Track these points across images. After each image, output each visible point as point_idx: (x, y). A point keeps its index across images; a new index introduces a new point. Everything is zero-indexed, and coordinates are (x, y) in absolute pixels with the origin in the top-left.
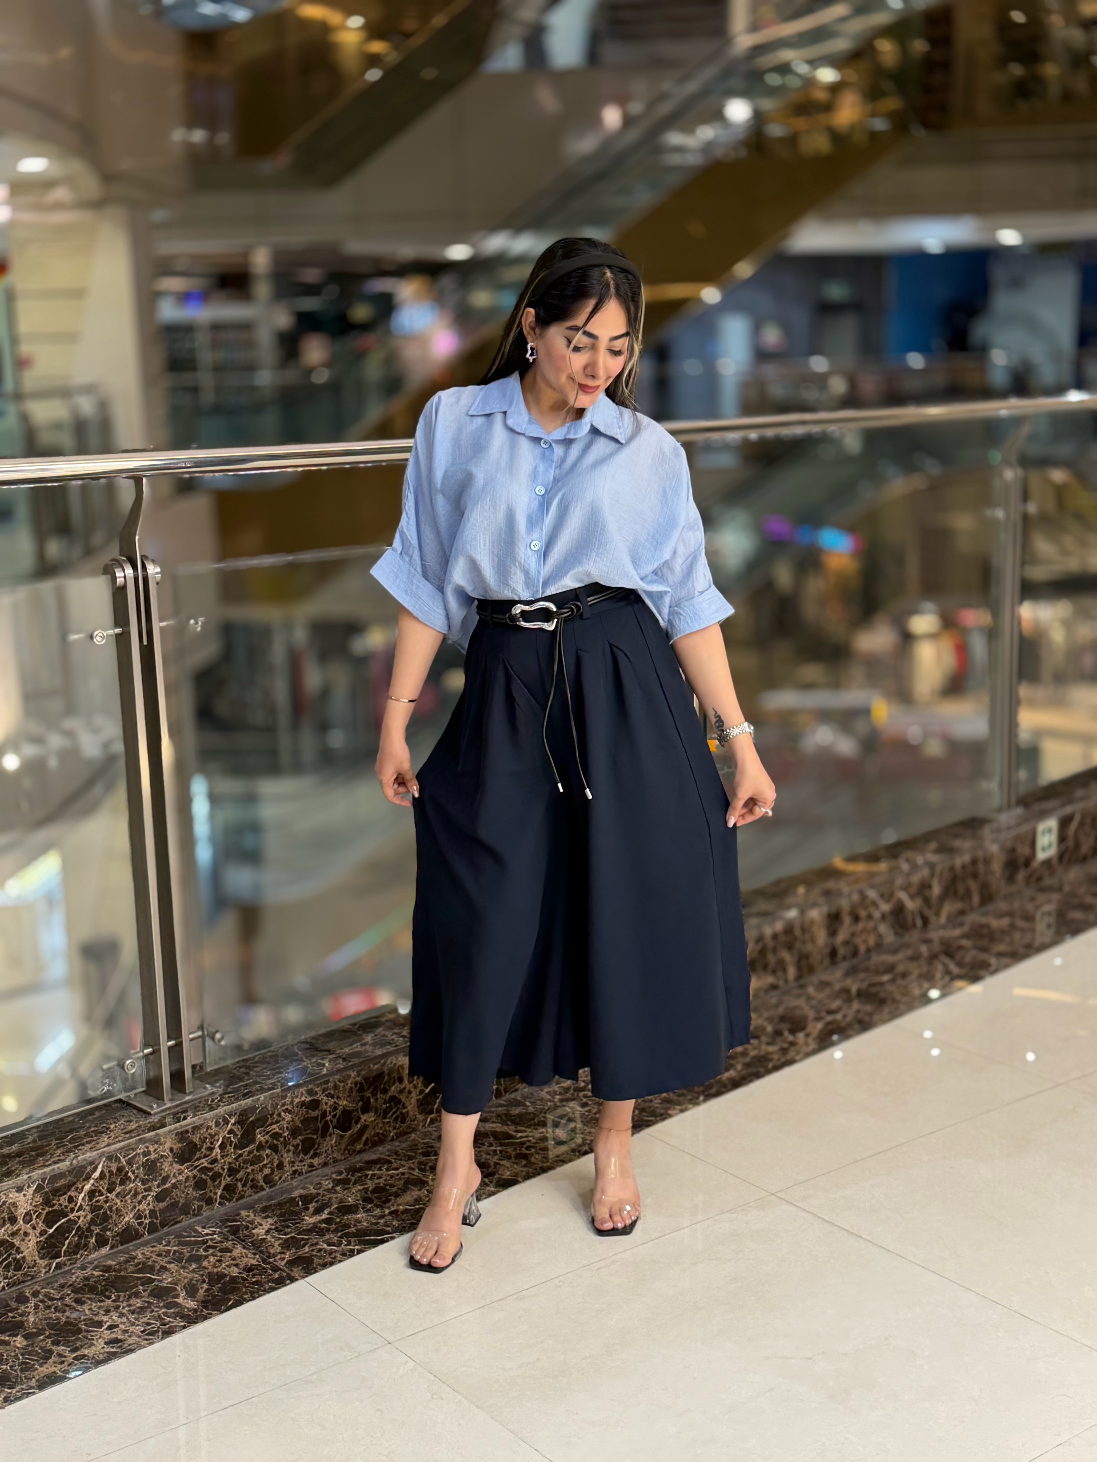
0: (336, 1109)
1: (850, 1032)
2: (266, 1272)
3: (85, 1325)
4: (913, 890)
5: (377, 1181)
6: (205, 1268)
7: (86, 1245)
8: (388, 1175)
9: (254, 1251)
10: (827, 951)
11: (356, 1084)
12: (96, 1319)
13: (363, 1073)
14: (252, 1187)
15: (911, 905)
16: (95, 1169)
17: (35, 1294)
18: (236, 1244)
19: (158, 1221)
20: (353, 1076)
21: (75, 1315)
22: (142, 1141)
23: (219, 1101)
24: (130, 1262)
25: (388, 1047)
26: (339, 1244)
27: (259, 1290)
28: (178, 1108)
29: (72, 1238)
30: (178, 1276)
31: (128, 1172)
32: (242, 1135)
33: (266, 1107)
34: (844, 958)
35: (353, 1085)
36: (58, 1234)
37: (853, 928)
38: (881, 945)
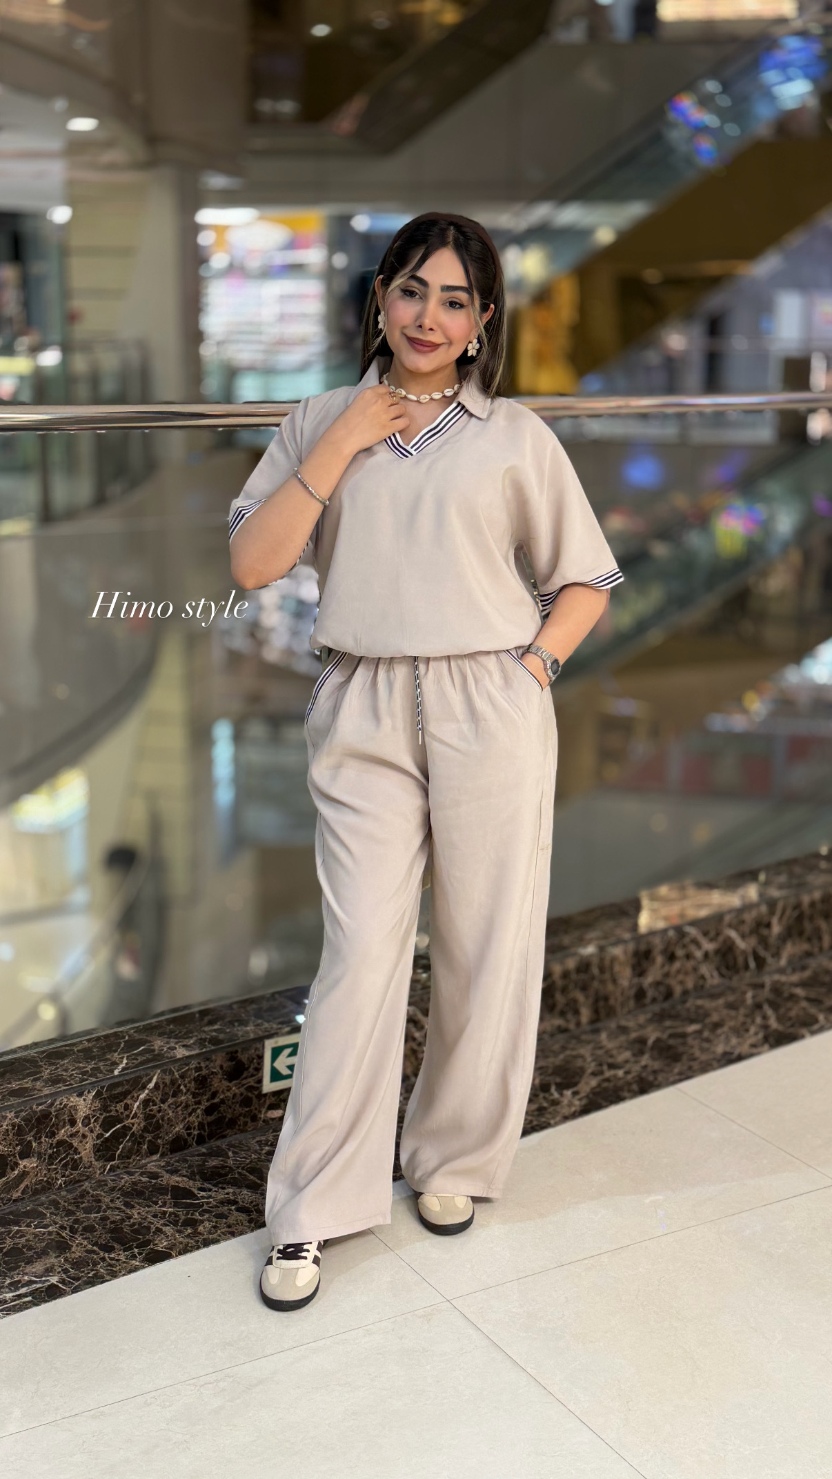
4: (746, 929)
10: (632, 992)
13: (23, 1114)
15: (741, 944)
20: (10, 1117)
34: (654, 1000)
35: (10, 1128)
37: (666, 968)
38: (702, 987)
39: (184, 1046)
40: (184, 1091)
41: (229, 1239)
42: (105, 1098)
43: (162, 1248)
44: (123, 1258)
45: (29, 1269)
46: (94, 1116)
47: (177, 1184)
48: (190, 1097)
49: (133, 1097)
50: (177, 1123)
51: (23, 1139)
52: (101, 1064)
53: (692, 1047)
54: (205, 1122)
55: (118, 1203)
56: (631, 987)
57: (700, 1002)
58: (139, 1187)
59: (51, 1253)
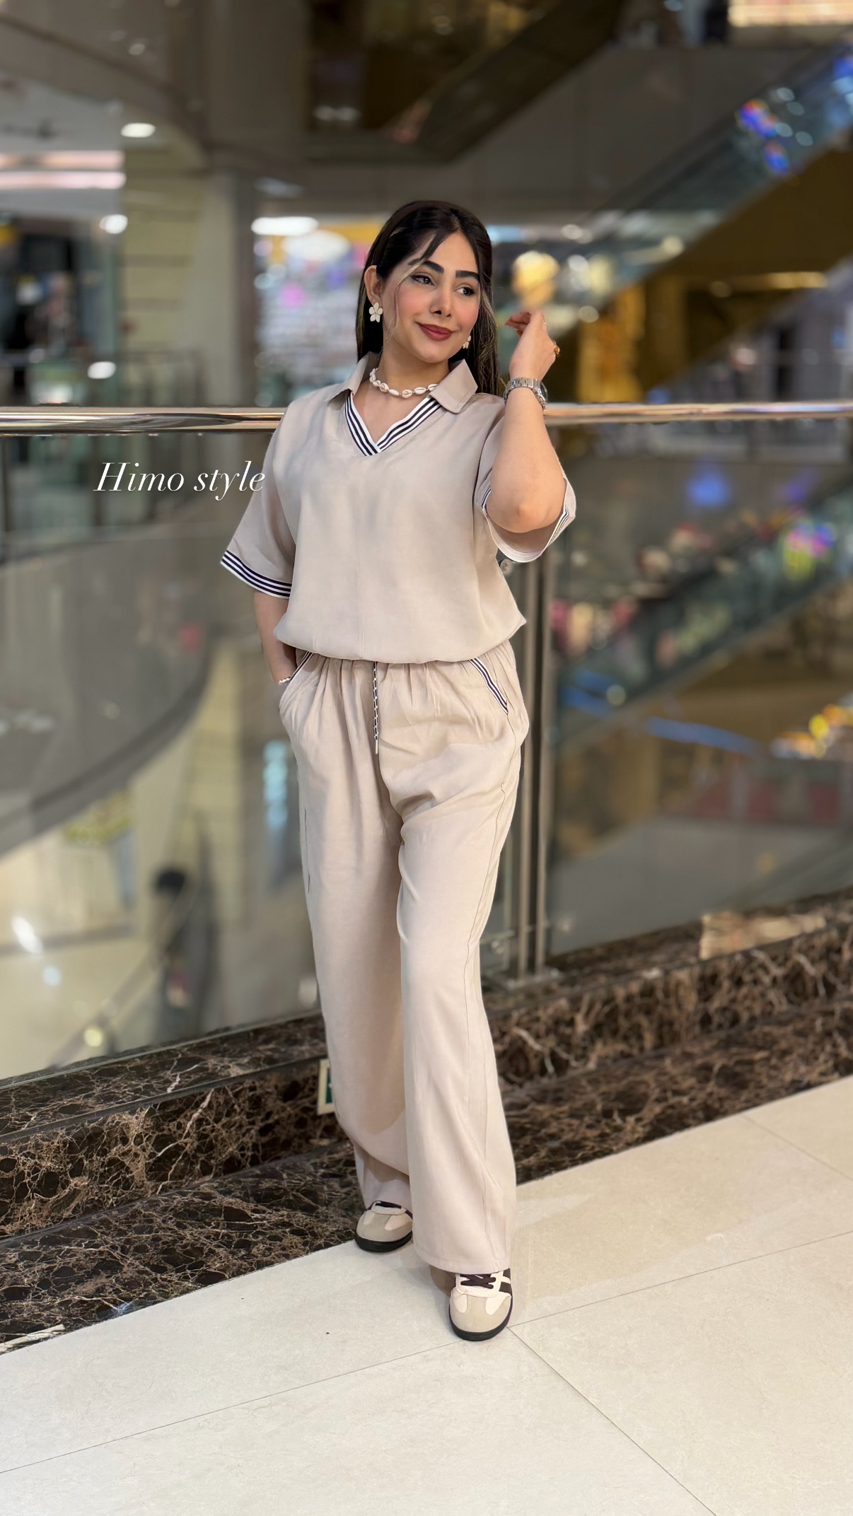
0: (36, 1170)
1: (690, 1121)
4: (815, 954)
5: (68, 1260)
10: (698, 1018)
11: (65, 1143)
13: (75, 1131)
15: (811, 970)
20: (61, 1134)
25: (112, 1102)
34: (720, 1026)
35: (61, 1145)
37: (733, 994)
38: (770, 1013)
39: (238, 1065)
40: (238, 1110)
41: (284, 1261)
42: (157, 1117)
43: (215, 1269)
44: (175, 1278)
45: (79, 1288)
46: (146, 1135)
47: (230, 1206)
48: (245, 1117)
49: (186, 1116)
50: (231, 1144)
51: (75, 1157)
52: (153, 1082)
53: (759, 1074)
54: (259, 1143)
55: (170, 1224)
56: (696, 1013)
57: (767, 1029)
58: (192, 1207)
59: (102, 1273)
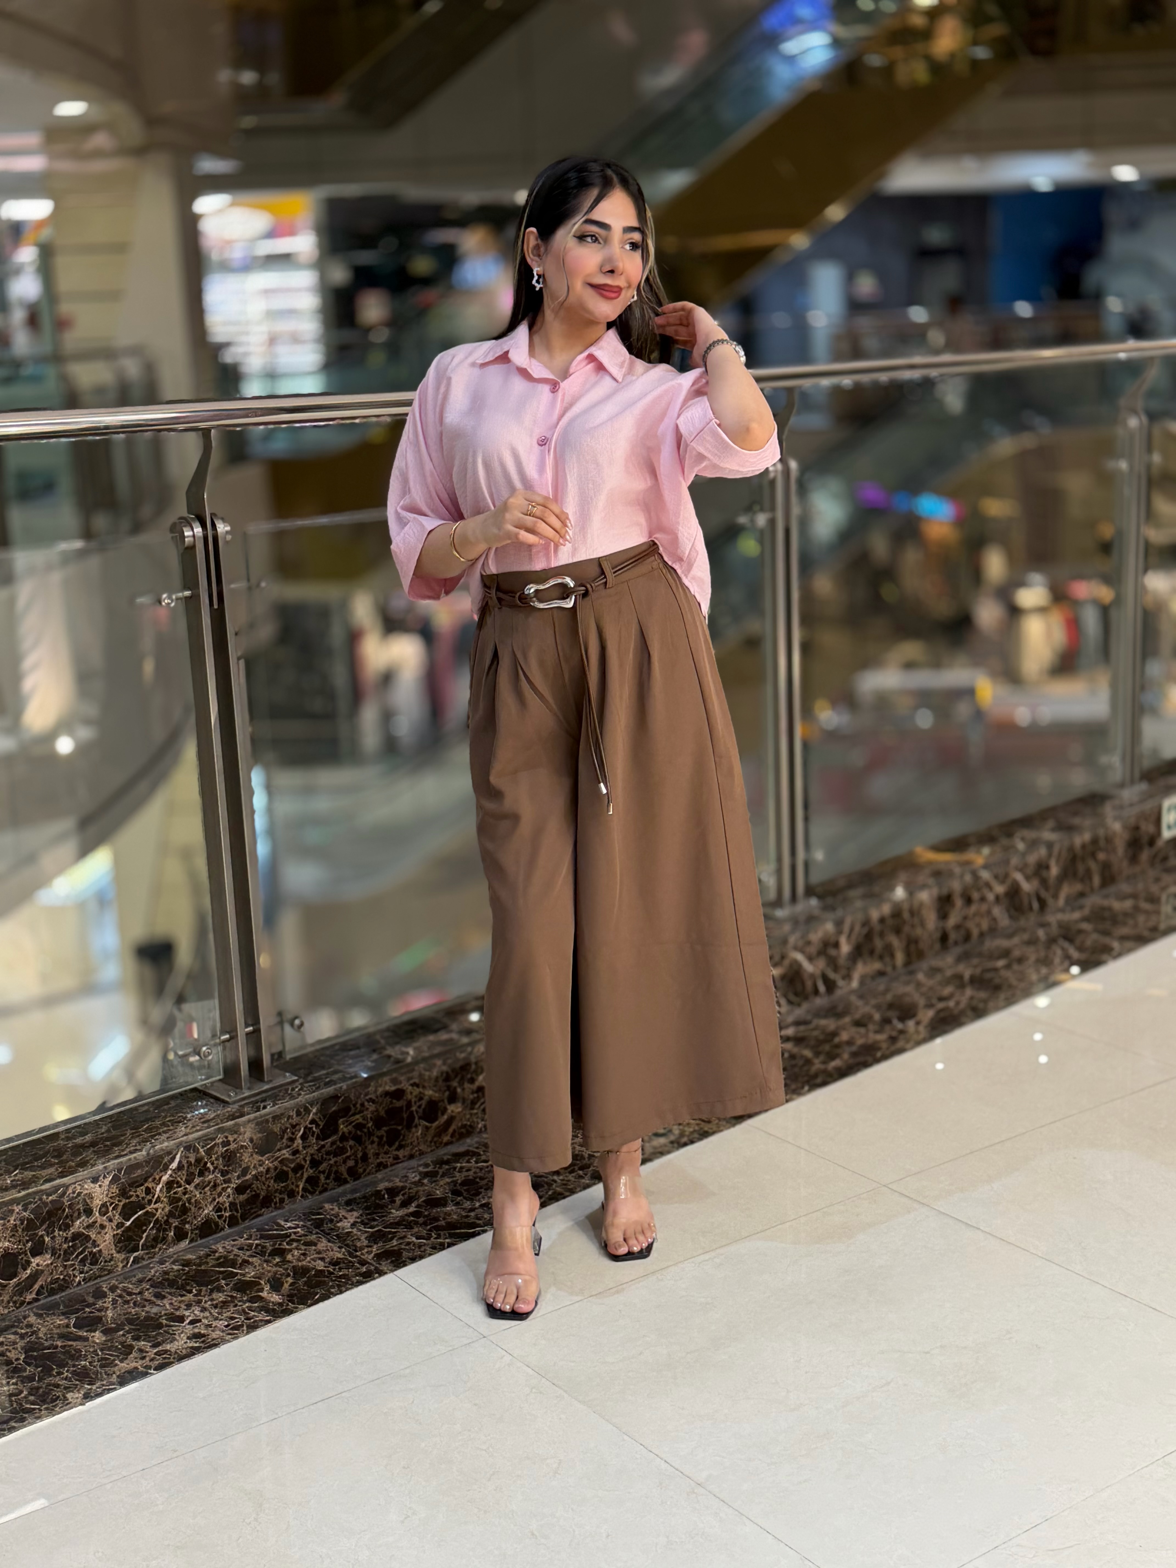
0: (421, 1099)
1: (963, 1020)
2: (353, 1266)
3: (166, 1319)
4: (1029, 871)
6: (289, 1262)
7: (164, 1238)
8: (478, 1168)
9: (340, 1244)
10: (938, 935)
11: (442, 1073)
12: (178, 1313)
14: (335, 1180)
15: (1026, 886)
16: (173, 1159)
17: (113, 1289)
18: (320, 1237)
19: (239, 1214)
21: (155, 1310)
22: (221, 1130)
23: (299, 1090)
24: (210, 1255)
26: (428, 1238)
27: (346, 1283)
28: (258, 1097)
29: (149, 1231)
30: (261, 1270)
31: (206, 1163)
32: (324, 1126)
33: (348, 1096)
34: (956, 943)
36: (135, 1226)
37: (965, 911)
38: (996, 928)
53: (1007, 978)
56: (936, 931)
57: (998, 941)
